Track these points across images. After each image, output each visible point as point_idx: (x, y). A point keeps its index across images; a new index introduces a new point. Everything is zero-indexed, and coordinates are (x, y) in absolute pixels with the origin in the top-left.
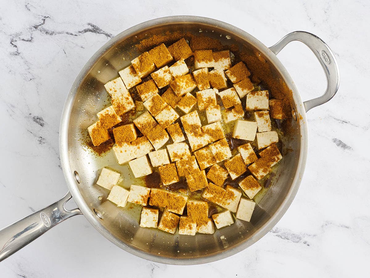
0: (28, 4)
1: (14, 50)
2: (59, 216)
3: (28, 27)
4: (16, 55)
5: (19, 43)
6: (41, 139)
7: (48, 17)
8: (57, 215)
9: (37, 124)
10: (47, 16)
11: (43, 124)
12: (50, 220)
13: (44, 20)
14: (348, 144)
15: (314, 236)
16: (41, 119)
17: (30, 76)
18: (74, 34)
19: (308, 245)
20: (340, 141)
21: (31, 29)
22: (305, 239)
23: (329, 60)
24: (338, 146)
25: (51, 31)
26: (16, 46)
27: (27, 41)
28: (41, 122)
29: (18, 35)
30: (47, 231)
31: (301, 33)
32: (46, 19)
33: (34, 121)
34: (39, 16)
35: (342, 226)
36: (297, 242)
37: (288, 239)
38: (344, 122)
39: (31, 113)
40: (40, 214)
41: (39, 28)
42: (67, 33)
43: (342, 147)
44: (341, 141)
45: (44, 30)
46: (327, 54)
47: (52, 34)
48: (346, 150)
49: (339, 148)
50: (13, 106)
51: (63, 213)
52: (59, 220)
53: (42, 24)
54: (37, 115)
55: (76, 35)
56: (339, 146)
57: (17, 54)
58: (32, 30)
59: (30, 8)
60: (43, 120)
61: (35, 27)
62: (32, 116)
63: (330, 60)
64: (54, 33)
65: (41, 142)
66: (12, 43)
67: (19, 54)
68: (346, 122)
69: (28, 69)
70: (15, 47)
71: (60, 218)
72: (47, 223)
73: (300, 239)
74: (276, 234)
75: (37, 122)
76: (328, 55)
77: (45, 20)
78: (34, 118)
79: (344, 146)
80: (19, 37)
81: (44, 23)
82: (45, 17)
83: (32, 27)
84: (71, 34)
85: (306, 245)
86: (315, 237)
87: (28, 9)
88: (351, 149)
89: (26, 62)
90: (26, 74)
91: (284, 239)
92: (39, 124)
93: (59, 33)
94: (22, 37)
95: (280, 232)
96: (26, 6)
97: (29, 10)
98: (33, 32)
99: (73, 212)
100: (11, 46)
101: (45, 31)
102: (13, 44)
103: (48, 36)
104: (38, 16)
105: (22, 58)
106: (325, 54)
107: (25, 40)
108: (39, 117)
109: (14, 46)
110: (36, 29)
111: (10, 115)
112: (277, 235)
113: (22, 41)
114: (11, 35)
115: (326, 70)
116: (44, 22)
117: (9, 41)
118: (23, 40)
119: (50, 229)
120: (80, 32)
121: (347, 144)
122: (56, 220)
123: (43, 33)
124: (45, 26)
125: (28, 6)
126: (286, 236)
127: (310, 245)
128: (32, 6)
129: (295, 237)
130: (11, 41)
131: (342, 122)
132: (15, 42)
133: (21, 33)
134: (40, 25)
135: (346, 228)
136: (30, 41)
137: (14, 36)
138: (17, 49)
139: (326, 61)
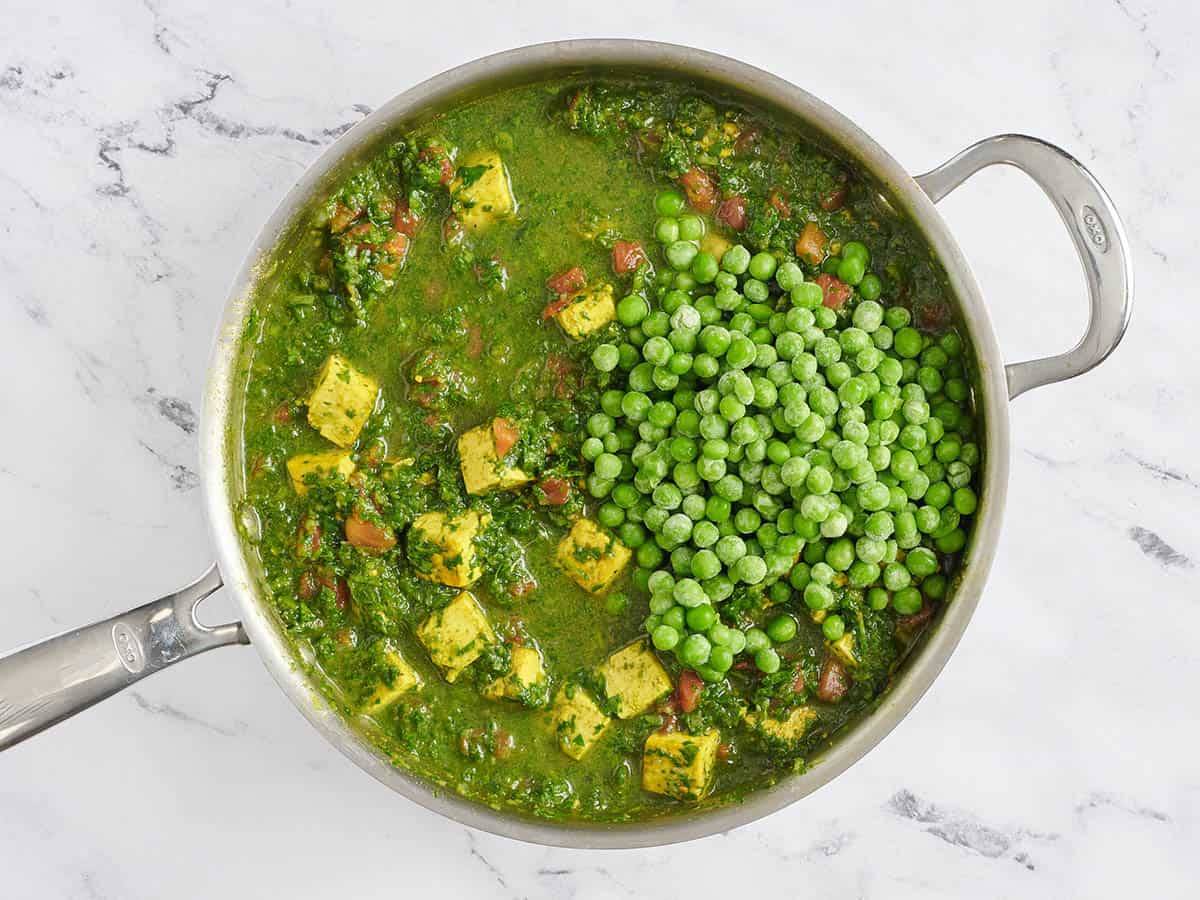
0: (165, 29)
1: (110, 177)
2: (174, 643)
3: (162, 106)
4: (115, 193)
5: (128, 157)
6: (180, 472)
7: (227, 77)
8: (169, 637)
9: (172, 423)
10: (223, 75)
11: (192, 425)
12: (144, 650)
13: (214, 86)
14: (1179, 548)
15: (1053, 837)
16: (186, 407)
17: (156, 268)
18: (309, 137)
19: (1031, 867)
20: (1152, 536)
21: (170, 112)
22: (1024, 846)
23: (1103, 239)
24: (1146, 551)
25: (234, 123)
26: (116, 166)
27: (155, 151)
28: (187, 418)
29: (125, 129)
30: (129, 685)
31: (1023, 142)
32: (222, 85)
33: (163, 412)
34: (197, 73)
35: (1143, 812)
36: (995, 856)
37: (965, 844)
38: (1169, 474)
39: (153, 386)
40: (114, 627)
41: (194, 111)
42: (286, 133)
43: (1159, 555)
44: (1157, 538)
45: (213, 119)
46: (1100, 219)
47: (235, 134)
48: (1172, 567)
49: (1151, 561)
50: (96, 362)
51: (189, 634)
52: (173, 656)
53: (207, 99)
54: (174, 395)
55: (314, 142)
56: (1148, 554)
57: (119, 191)
58: (173, 116)
59: (170, 44)
60: (191, 413)
61: (181, 107)
62: (159, 395)
63: (1107, 239)
64: (243, 129)
65: (182, 482)
66: (105, 153)
67: (125, 190)
68: (1177, 478)
69: (153, 243)
70: (113, 168)
71: (175, 648)
72: (133, 660)
73: (1005, 845)
74: (927, 825)
75: (172, 417)
76: (1102, 224)
77: (218, 86)
78: (162, 403)
79: (1166, 554)
80: (129, 135)
81: (213, 96)
82: (217, 77)
83: (174, 108)
84: (301, 138)
85: (1022, 866)
86: (1052, 842)
87: (162, 47)
88: (1188, 563)
89: (146, 220)
90: (146, 259)
91: (954, 844)
92: (178, 424)
93: (262, 132)
94: (138, 138)
95: (941, 820)
96: (158, 36)
97: (167, 50)
98: (177, 123)
99: (219, 632)
100: (100, 163)
101: (214, 122)
102: (107, 160)
103: (224, 139)
104: (196, 70)
105: (135, 206)
106: (1095, 220)
107: (147, 149)
108: (181, 399)
109: (110, 167)
110: (185, 113)
111: (87, 389)
112: (930, 830)
113: (138, 151)
114: (102, 130)
115: (1092, 269)
116: (213, 92)
117: (95, 148)
118: (141, 146)
119: (140, 679)
120: (330, 133)
121: (1175, 549)
122: (163, 652)
123: (207, 129)
124: (219, 108)
125: (165, 37)
126: (961, 833)
127: (1036, 868)
128: (175, 37)
129: (990, 840)
130: (100, 147)
131: (1163, 475)
132: (115, 153)
133: (136, 123)
134: (199, 102)
135: (1156, 821)
136: (164, 151)
137: (112, 132)
138: (121, 174)
139: (1094, 241)
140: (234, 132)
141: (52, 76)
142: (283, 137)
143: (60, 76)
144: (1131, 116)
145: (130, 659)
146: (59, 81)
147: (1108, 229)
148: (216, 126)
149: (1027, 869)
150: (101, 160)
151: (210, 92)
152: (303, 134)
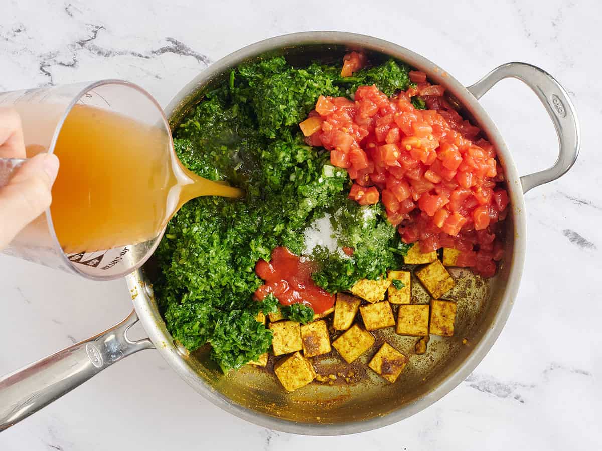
0: (70, 5)
1: (46, 79)
2: (117, 351)
3: (70, 43)
5: (54, 69)
7: (102, 27)
8: (114, 348)
10: (100, 26)
12: (102, 355)
13: (96, 32)
14: (588, 238)
15: (532, 386)
18: (144, 55)
19: (522, 402)
20: (575, 233)
21: (74, 46)
22: (518, 391)
23: (563, 110)
24: (571, 241)
25: (106, 50)
26: (49, 74)
27: (68, 65)
29: (52, 56)
30: (96, 374)
32: (100, 31)
34: (87, 26)
35: (577, 371)
36: (505, 397)
37: (489, 392)
38: (581, 202)
40: (87, 345)
41: (86, 45)
42: (133, 53)
43: (578, 243)
44: (577, 234)
45: (96, 48)
46: (561, 101)
47: (107, 55)
48: (585, 248)
49: (575, 246)
51: (124, 346)
52: (117, 357)
53: (93, 38)
55: (147, 57)
56: (573, 242)
58: (76, 48)
59: (73, 12)
61: (80, 43)
63: (565, 110)
64: (111, 52)
66: (44, 68)
68: (585, 204)
70: (47, 75)
71: (118, 353)
72: (97, 362)
73: (509, 391)
74: (470, 383)
76: (562, 103)
77: (98, 32)
79: (582, 242)
80: (54, 58)
81: (95, 37)
82: (97, 27)
83: (77, 44)
84: (140, 56)
85: (518, 401)
86: (532, 389)
87: (69, 14)
88: (593, 246)
91: (484, 392)
93: (121, 53)
94: (59, 59)
95: (477, 380)
96: (67, 8)
97: (72, 15)
98: (78, 52)
99: (140, 344)
100: (41, 73)
101: (96, 50)
102: (44, 71)
103: (102, 57)
104: (86, 24)
106: (558, 100)
107: (64, 64)
109: (46, 74)
110: (82, 46)
112: (471, 386)
113: (59, 66)
114: (41, 56)
115: (559, 127)
116: (95, 35)
117: (38, 66)
118: (61, 64)
119: (101, 370)
120: (155, 52)
121: (586, 239)
122: (112, 356)
123: (94, 53)
124: (99, 42)
125: (70, 9)
126: (486, 386)
127: (525, 401)
128: (75, 8)
129: (501, 389)
130: (41, 65)
131: (579, 203)
132: (48, 67)
133: (58, 52)
134: (89, 40)
135: (584, 375)
136: (72, 65)
137: (46, 57)
138: (52, 78)
139: (559, 112)
140: (107, 54)
141: (15, 31)
142: (131, 55)
143: (19, 31)
144: (554, 25)
145: (96, 361)
146: (18, 33)
147: (565, 106)
148: (97, 51)
149: (520, 403)
150: (41, 71)
151: (94, 35)
152: (141, 53)
